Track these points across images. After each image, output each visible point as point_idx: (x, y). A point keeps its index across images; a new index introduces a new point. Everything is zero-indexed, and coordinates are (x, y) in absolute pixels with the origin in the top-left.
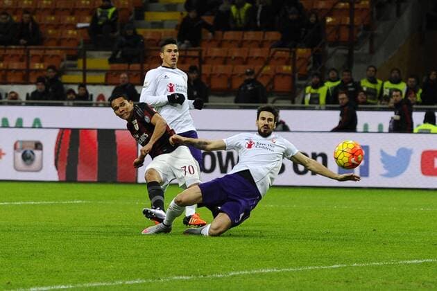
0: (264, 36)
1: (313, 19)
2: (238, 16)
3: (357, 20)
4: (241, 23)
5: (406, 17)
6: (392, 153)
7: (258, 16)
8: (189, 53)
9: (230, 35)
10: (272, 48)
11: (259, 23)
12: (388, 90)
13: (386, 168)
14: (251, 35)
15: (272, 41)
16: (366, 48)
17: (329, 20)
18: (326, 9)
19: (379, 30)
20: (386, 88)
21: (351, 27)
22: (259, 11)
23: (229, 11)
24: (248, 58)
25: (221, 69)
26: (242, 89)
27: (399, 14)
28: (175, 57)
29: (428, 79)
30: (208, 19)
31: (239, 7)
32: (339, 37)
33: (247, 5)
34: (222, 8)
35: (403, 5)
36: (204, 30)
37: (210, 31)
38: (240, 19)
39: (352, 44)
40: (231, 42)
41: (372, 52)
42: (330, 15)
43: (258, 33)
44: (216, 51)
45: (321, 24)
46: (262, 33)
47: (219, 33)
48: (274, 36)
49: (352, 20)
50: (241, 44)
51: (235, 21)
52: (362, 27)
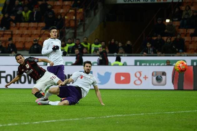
0: (38, 25)
1: (59, 17)
2: (25, 16)
3: (78, 18)
4: (27, 19)
5: (98, 16)
6: (103, 74)
7: (35, 16)
8: (5, 32)
9: (23, 24)
10: (41, 30)
11: (35, 19)
12: (94, 48)
14: (32, 24)
15: (41, 27)
16: (81, 30)
17: (66, 17)
18: (64, 13)
19: (87, 21)
20: (93, 47)
21: (75, 20)
22: (35, 14)
24: (31, 35)
25: (20, 39)
26: (32, 47)
27: (95, 14)
29: (111, 43)
30: (13, 17)
31: (26, 12)
32: (70, 25)
33: (30, 11)
34: (18, 13)
35: (96, 11)
36: (11, 22)
38: (26, 17)
39: (76, 28)
40: (24, 27)
41: (84, 31)
42: (66, 15)
44: (17, 32)
46: (37, 23)
47: (18, 24)
48: (42, 24)
49: (76, 18)
50: (28, 29)
51: (24, 18)
52: (80, 20)
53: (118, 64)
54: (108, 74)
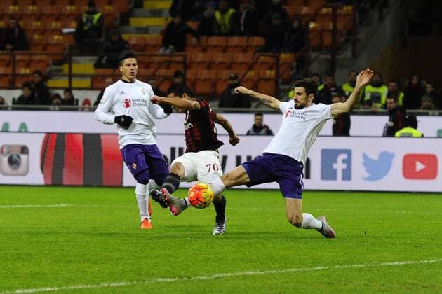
0: (248, 42)
1: (296, 24)
2: (222, 22)
3: (340, 26)
4: (225, 28)
5: (388, 22)
6: (374, 156)
7: (242, 21)
8: (174, 59)
9: (214, 40)
11: (242, 28)
12: (369, 94)
13: (368, 171)
14: (235, 41)
15: (256, 47)
16: (348, 54)
17: (312, 25)
18: (310, 15)
19: (362, 35)
20: (368, 92)
21: (334, 32)
22: (243, 16)
23: (213, 17)
24: (232, 63)
25: (204, 74)
26: (226, 93)
27: (381, 19)
28: (134, 71)
29: (410, 83)
30: (193, 25)
31: (223, 12)
32: (322, 42)
33: (231, 11)
34: (206, 14)
35: (385, 11)
36: (188, 35)
37: (195, 37)
38: (224, 24)
39: (335, 49)
40: (216, 46)
41: (355, 56)
42: (313, 20)
43: (241, 38)
44: (200, 57)
45: (304, 30)
46: (245, 38)
47: (203, 38)
48: (258, 41)
49: (335, 26)
50: (225, 50)
51: (219, 26)
52: (344, 32)
53: (411, 134)
54: (387, 157)
